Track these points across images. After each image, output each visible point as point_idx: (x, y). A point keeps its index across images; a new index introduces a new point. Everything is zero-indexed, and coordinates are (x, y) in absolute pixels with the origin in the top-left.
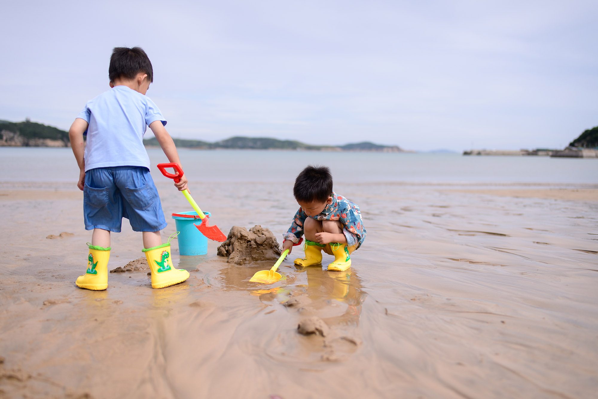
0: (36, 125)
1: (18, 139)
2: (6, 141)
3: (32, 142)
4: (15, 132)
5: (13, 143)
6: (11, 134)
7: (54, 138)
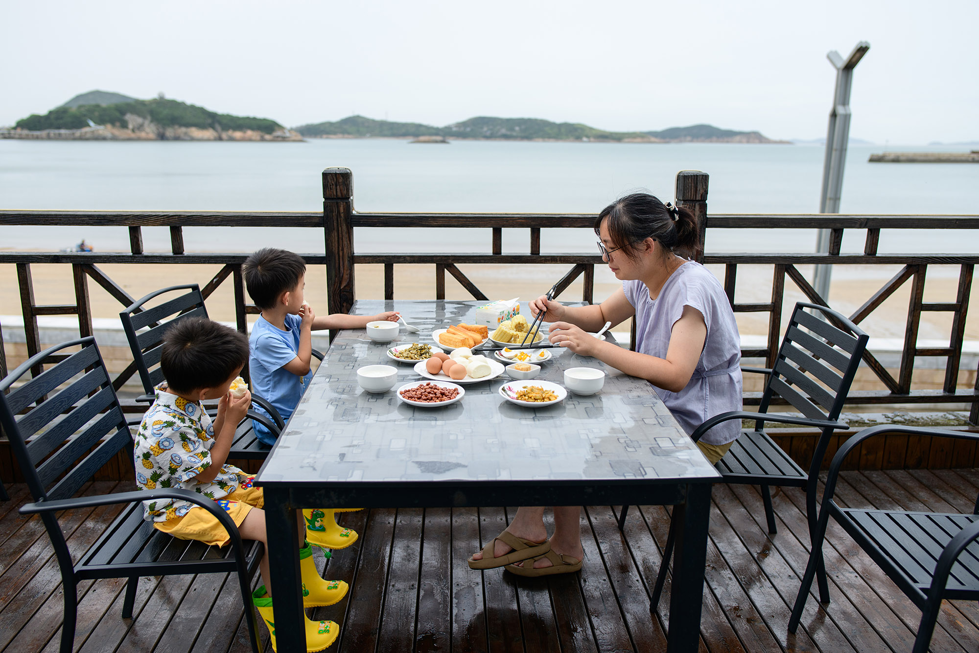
0: (174, 104)
1: (150, 129)
2: (133, 131)
3: (169, 132)
4: (144, 118)
5: (143, 135)
6: (140, 120)
7: (202, 126)
